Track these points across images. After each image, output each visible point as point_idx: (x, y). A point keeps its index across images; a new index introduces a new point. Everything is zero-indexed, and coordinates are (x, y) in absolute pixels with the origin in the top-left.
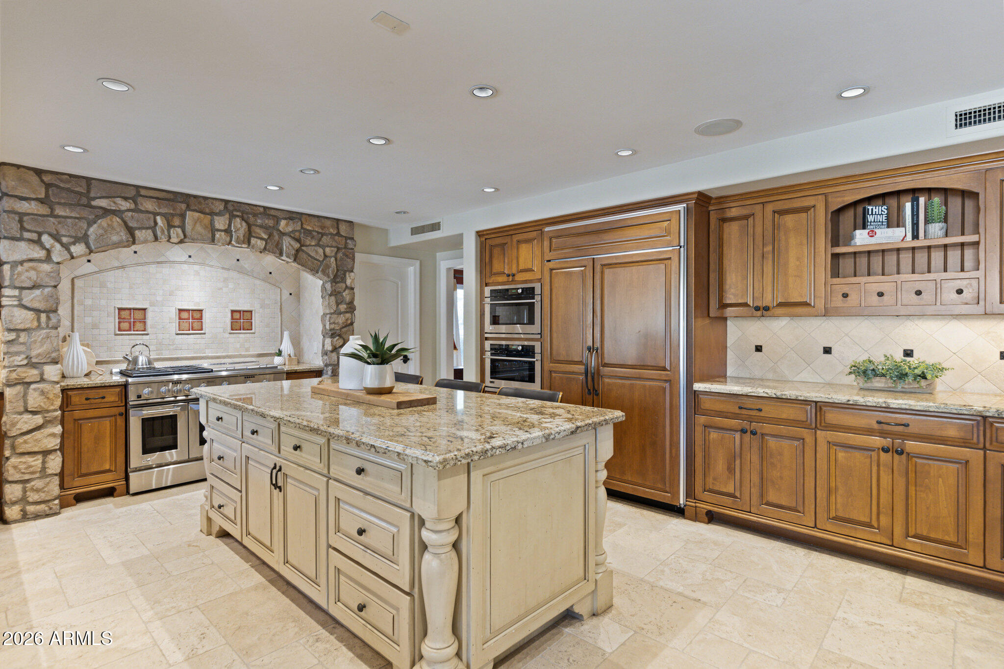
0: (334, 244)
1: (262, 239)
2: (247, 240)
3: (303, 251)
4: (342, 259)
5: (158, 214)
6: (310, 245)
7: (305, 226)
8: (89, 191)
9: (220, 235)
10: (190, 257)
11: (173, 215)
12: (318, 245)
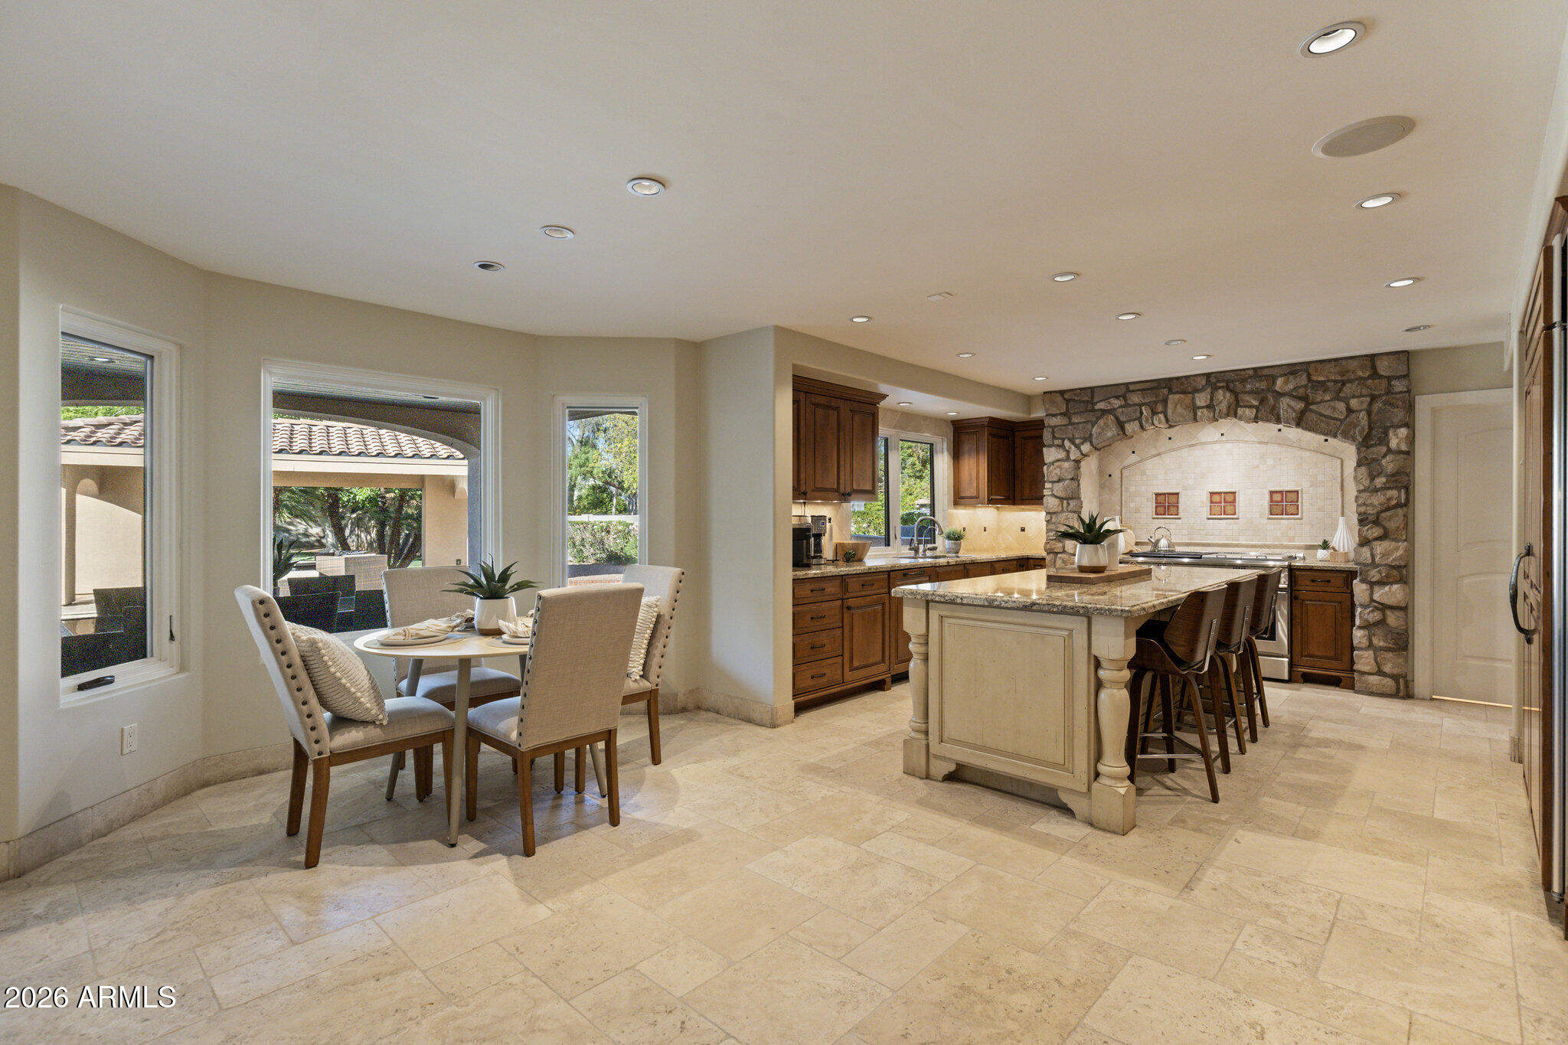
0: (1364, 392)
1: (1251, 407)
2: (1232, 412)
3: (1311, 411)
4: (1380, 411)
5: (1144, 404)
6: (1323, 401)
7: (1314, 378)
8: (1092, 398)
9: (1202, 413)
10: (1222, 435)
11: (1156, 403)
12: (1337, 398)
